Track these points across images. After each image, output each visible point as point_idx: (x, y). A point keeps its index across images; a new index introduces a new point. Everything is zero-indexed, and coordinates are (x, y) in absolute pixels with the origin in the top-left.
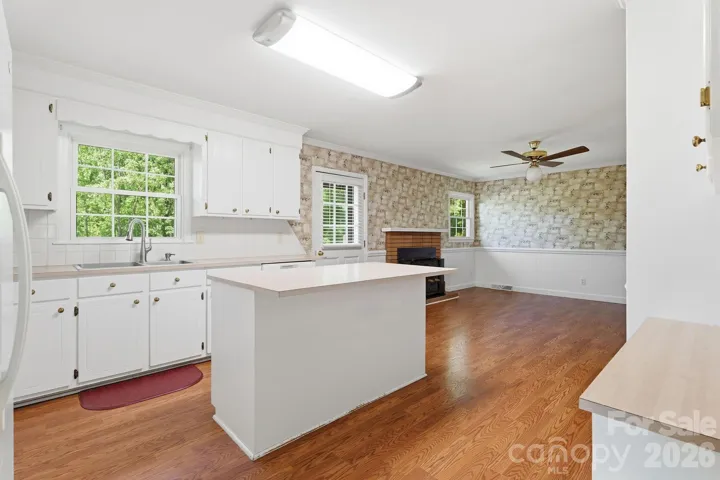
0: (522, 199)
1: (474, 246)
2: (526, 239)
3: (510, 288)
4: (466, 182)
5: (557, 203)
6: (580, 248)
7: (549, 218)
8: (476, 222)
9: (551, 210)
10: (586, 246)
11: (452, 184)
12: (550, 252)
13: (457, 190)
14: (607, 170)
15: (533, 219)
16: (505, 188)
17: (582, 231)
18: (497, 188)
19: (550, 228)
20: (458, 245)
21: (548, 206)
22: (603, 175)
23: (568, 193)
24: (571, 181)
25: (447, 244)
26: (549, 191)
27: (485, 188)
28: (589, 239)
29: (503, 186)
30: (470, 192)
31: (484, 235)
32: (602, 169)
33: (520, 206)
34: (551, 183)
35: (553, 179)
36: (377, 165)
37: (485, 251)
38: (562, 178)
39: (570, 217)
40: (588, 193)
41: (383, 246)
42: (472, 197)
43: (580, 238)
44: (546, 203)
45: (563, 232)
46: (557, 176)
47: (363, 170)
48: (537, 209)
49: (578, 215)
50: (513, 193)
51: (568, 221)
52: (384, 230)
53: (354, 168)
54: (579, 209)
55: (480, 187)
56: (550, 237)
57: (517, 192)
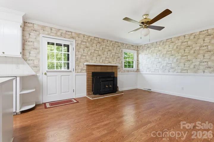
0: (155, 51)
1: (136, 72)
2: (157, 69)
3: (150, 90)
4: (132, 46)
5: (170, 52)
6: (181, 72)
7: (167, 59)
8: (137, 62)
9: (167, 56)
10: (184, 71)
11: (125, 46)
12: (167, 75)
13: (128, 48)
14: (194, 34)
15: (160, 59)
16: (149, 47)
17: (182, 65)
18: (145, 48)
19: (167, 63)
20: (128, 71)
21: (166, 54)
22: (192, 37)
23: (175, 47)
24: (177, 42)
25: (122, 71)
26: (167, 47)
27: (141, 48)
28: (185, 68)
29: (147, 47)
30: (135, 50)
31: (140, 67)
32: (191, 34)
33: (155, 54)
34: (168, 43)
35: (169, 41)
36: (81, 36)
37: (141, 74)
38: (173, 40)
39: (176, 58)
40: (185, 46)
41: (85, 71)
42: (136, 52)
43: (181, 68)
44: (165, 52)
45: (173, 65)
46: (170, 40)
47: (73, 38)
48: (161, 56)
49: (180, 57)
50: (151, 49)
51: (175, 60)
52: (85, 64)
53: (67, 36)
54: (180, 54)
55: (139, 48)
56: (167, 68)
57: (153, 49)
